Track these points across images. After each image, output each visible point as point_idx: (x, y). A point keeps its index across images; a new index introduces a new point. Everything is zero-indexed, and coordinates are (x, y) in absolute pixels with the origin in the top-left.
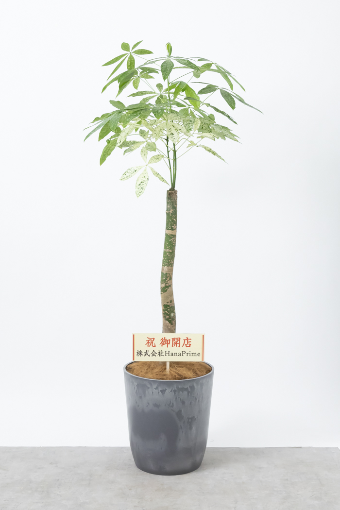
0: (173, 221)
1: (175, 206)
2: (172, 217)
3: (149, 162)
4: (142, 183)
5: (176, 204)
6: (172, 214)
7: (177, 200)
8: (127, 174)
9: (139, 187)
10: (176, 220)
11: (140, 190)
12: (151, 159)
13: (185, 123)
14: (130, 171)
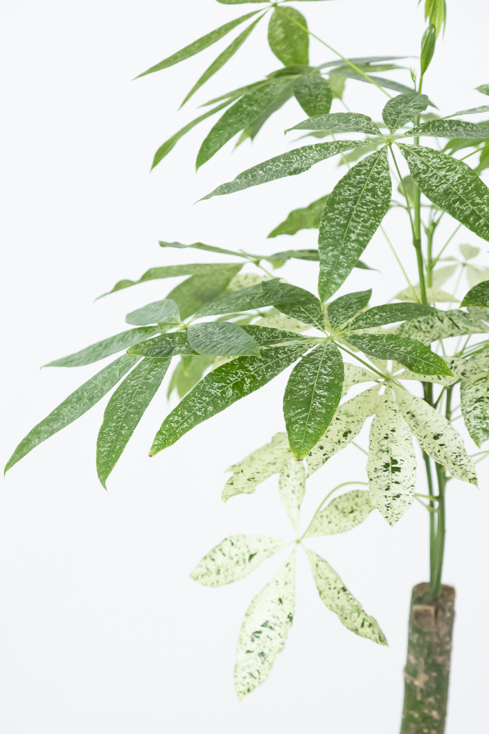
0: (426, 719)
1: (440, 660)
2: (422, 703)
3: (312, 529)
4: (266, 631)
5: (447, 653)
6: (426, 693)
7: (450, 634)
8: (218, 556)
9: (251, 646)
10: (443, 713)
11: (255, 662)
12: (319, 515)
13: (471, 393)
14: (234, 551)
